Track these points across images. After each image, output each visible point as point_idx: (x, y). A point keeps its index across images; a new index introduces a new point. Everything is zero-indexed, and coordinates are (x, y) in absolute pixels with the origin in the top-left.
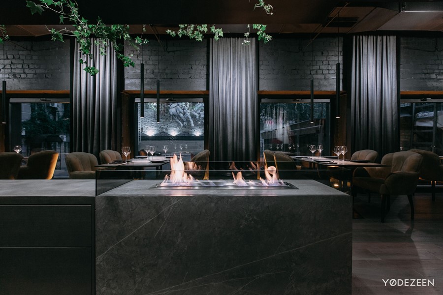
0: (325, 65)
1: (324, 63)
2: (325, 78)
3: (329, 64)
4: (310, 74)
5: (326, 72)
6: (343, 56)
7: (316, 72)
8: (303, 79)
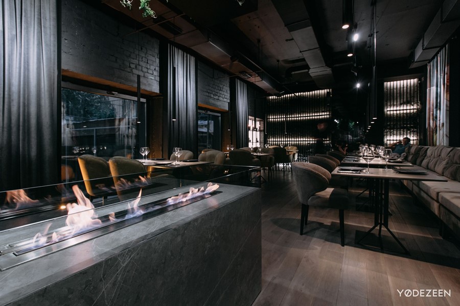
0: (145, 62)
1: (144, 59)
2: (144, 76)
3: (147, 63)
4: (130, 67)
5: (145, 70)
6: (159, 58)
7: (136, 66)
8: (122, 70)
